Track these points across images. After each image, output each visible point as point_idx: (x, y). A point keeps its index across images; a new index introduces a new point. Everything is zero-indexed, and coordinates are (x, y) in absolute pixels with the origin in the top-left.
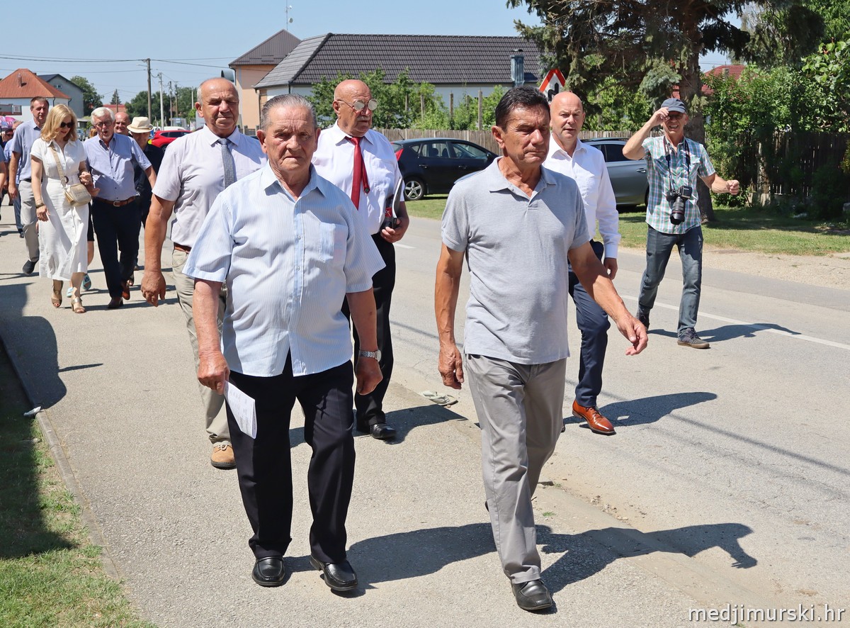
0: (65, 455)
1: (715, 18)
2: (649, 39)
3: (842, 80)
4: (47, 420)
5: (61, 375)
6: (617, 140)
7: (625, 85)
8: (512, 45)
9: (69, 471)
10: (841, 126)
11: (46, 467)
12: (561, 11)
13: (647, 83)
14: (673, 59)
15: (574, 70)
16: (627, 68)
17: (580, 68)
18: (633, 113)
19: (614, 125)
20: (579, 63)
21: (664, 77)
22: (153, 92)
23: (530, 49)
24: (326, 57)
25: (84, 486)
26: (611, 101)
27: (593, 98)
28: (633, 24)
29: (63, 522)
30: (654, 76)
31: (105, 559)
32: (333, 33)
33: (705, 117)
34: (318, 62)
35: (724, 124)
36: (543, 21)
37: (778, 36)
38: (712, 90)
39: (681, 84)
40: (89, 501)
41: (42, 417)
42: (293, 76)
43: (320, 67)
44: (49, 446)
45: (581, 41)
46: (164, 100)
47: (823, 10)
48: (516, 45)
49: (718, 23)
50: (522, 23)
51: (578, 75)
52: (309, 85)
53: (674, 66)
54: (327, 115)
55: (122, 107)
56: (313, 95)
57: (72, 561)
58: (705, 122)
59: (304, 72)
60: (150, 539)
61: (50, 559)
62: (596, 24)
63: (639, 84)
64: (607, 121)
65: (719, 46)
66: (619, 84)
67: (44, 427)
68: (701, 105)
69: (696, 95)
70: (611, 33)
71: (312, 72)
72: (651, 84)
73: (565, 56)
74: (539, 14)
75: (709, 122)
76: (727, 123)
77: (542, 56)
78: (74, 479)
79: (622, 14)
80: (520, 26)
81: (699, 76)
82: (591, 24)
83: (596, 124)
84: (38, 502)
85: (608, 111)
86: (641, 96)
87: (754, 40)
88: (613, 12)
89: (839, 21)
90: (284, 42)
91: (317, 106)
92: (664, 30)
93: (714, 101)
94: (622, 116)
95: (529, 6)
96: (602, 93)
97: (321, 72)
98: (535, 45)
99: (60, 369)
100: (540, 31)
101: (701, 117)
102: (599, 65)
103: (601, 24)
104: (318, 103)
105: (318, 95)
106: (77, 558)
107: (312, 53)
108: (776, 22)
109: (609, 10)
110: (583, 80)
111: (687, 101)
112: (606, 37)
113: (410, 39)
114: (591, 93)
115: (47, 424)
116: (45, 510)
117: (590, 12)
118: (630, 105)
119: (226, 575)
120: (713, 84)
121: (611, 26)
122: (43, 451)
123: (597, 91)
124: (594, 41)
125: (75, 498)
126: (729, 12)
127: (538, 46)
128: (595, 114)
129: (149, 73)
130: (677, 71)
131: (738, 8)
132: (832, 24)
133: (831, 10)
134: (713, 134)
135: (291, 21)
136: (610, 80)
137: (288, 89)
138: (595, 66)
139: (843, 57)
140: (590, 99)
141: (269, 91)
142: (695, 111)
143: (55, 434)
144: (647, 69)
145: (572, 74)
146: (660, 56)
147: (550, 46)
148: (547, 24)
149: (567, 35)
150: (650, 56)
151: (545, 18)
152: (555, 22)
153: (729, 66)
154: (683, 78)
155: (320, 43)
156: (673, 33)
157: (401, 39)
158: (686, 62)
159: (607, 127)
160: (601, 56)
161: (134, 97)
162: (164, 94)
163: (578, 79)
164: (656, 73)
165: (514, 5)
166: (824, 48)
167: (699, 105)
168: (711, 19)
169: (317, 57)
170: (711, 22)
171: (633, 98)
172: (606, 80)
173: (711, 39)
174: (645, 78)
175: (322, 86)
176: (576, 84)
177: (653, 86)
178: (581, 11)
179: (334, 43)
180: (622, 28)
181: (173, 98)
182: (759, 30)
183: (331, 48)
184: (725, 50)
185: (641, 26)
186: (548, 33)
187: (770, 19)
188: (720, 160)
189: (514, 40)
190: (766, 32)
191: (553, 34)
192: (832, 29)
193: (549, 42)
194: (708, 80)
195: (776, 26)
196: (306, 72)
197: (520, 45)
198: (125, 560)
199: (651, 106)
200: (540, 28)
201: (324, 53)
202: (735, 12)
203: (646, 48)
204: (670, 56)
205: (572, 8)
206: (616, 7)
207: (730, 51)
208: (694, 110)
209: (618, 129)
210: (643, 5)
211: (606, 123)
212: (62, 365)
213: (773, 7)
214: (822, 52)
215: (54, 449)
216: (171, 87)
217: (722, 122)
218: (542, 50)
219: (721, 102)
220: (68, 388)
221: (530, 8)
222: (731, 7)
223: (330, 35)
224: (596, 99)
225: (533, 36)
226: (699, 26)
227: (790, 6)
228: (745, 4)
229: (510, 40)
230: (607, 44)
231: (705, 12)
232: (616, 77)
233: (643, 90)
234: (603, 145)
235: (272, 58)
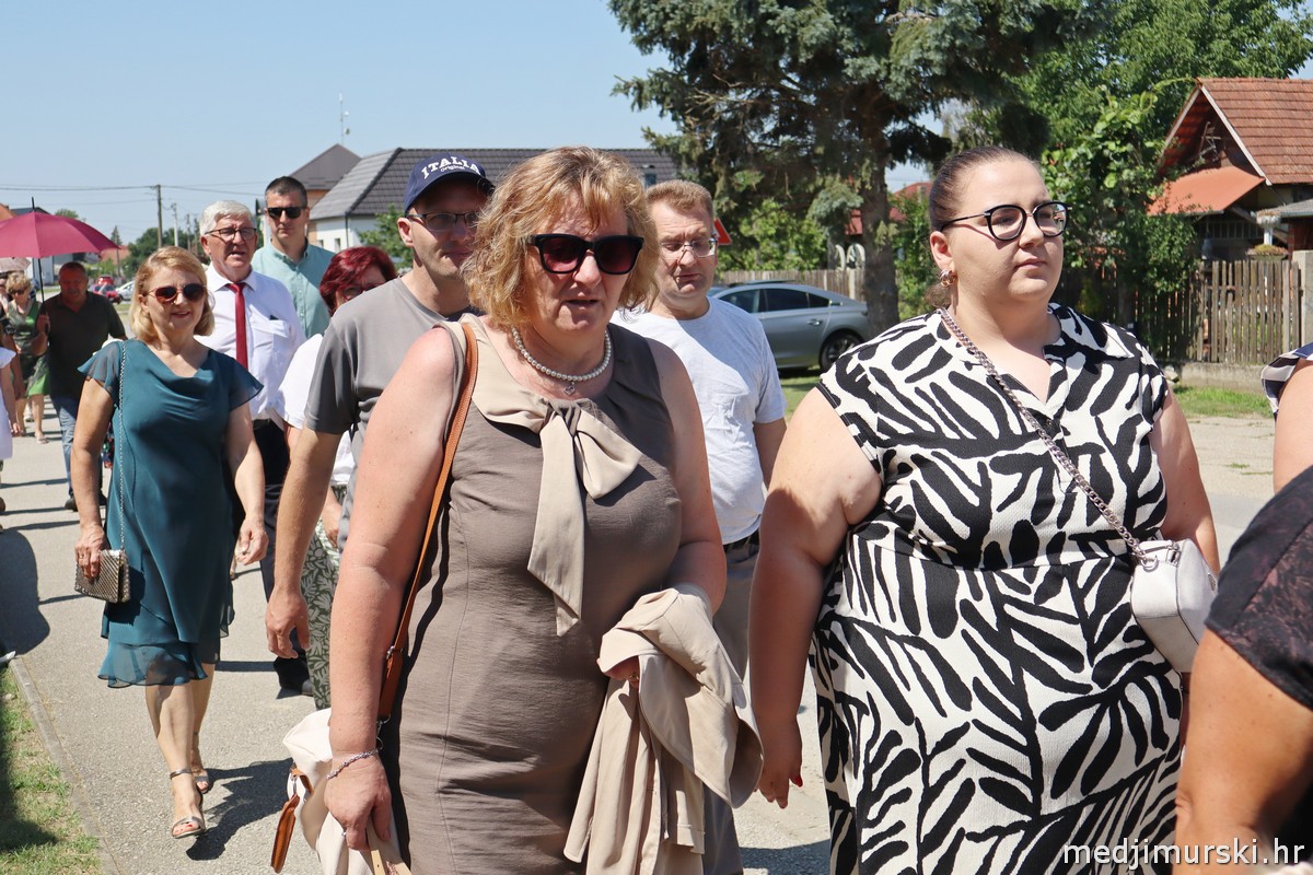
0: (49, 715)
1: (905, 120)
2: (820, 150)
3: (1074, 198)
4: (25, 670)
5: (43, 609)
6: (781, 282)
7: (790, 211)
8: (640, 159)
9: (54, 737)
10: (1075, 259)
11: (24, 732)
12: (703, 115)
13: (818, 207)
14: (853, 176)
15: (722, 191)
16: (791, 187)
17: (730, 190)
18: (801, 247)
19: (776, 263)
20: (728, 182)
21: (842, 199)
22: (166, 228)
23: (664, 165)
24: (394, 179)
25: (74, 757)
26: (772, 231)
27: (749, 227)
28: (798, 129)
29: (46, 806)
30: (827, 199)
31: (104, 854)
32: (404, 147)
33: (896, 250)
34: (384, 186)
35: (921, 259)
36: (679, 128)
37: (989, 142)
38: (904, 215)
39: (862, 208)
40: (80, 776)
41: (17, 665)
42: (351, 205)
43: (386, 192)
44: (26, 704)
45: (730, 154)
46: (179, 238)
47: (1048, 108)
48: (646, 159)
49: (910, 127)
50: (652, 131)
51: (727, 199)
52: (371, 216)
53: (853, 184)
54: (397, 255)
55: (124, 248)
56: (378, 229)
57: (58, 858)
58: (896, 258)
59: (365, 200)
60: (162, 826)
61: (29, 855)
62: (748, 132)
63: (807, 208)
64: (767, 258)
65: (912, 158)
66: (781, 209)
67: (21, 679)
68: (890, 235)
69: (882, 222)
70: (769, 143)
71: (376, 199)
72: (823, 209)
73: (709, 174)
74: (674, 119)
75: (901, 257)
76: (924, 258)
77: (679, 173)
78: (61, 748)
79: (783, 118)
80: (649, 135)
81: (886, 197)
82: (743, 131)
83: (753, 261)
84: (13, 780)
85: (768, 245)
86: (810, 225)
87: (957, 149)
88: (772, 115)
89: (1070, 121)
90: (339, 160)
91: (384, 244)
92: (840, 137)
93: (906, 230)
94: (788, 251)
95: (660, 108)
96: (759, 222)
97: (388, 199)
98: (669, 159)
99: (41, 600)
100: (675, 141)
101: (890, 251)
102: (754, 184)
103: (755, 131)
104: (385, 241)
105: (385, 230)
106: (64, 854)
107: (376, 174)
108: (985, 124)
109: (767, 112)
110: (733, 205)
111: (871, 230)
112: (762, 148)
113: (505, 154)
114: (745, 221)
115: (24, 675)
116: (22, 790)
117: (741, 115)
118: (796, 236)
119: (266, 872)
120: (906, 208)
121: (769, 133)
122: (19, 711)
123: (753, 218)
124: (746, 153)
125: (62, 774)
126: (923, 113)
127: (674, 161)
128: (749, 248)
129: (160, 204)
130: (857, 191)
131: (933, 107)
132: (1059, 124)
133: (1059, 107)
134: (907, 272)
135: (348, 132)
136: (770, 203)
137: (343, 222)
138: (749, 187)
139: (1075, 169)
140: (744, 229)
141: (319, 226)
142: (884, 243)
143: (35, 688)
144: (817, 190)
145: (719, 197)
146: (834, 172)
147: (689, 161)
148: (684, 132)
149: (711, 146)
150: (821, 171)
151: (682, 124)
152: (695, 130)
153: (926, 184)
154: (865, 200)
155: (386, 161)
156: (850, 142)
157: (494, 154)
158: (868, 179)
159: (767, 265)
160: (758, 173)
161: (140, 235)
162: (180, 232)
163: (727, 204)
164: (829, 195)
165: (640, 107)
166: (1049, 157)
167: (886, 235)
168: (901, 122)
169: (382, 179)
170: (901, 126)
171: (800, 227)
172: (764, 203)
173: (901, 148)
174: (815, 201)
175: (389, 217)
176: (724, 210)
177: (826, 211)
178: (729, 115)
179: (405, 160)
180: (784, 135)
181: (192, 237)
182: (963, 136)
183: (401, 167)
184: (919, 162)
185: (809, 133)
186: (687, 144)
187: (977, 120)
188: (917, 306)
189: (642, 153)
190: (973, 138)
191: (693, 145)
192: (1061, 133)
193: (688, 155)
194: (898, 202)
195: (987, 133)
196: (369, 199)
197: (651, 159)
198: (129, 856)
199: (823, 237)
200: (675, 137)
201: (391, 173)
202: (931, 113)
203: (814, 161)
204: (847, 173)
205: (717, 110)
206: (776, 108)
207: (926, 163)
208: (880, 241)
209: (783, 268)
210: (811, 106)
211: (766, 260)
212: (43, 594)
213: (982, 105)
214: (1047, 162)
215: (34, 709)
216: (188, 222)
217: (918, 256)
218: (679, 165)
219: (916, 230)
220: (52, 626)
221: (662, 112)
222: (925, 106)
223: (400, 151)
224: (752, 228)
225: (667, 148)
226: (885, 132)
227: (1003, 104)
228: (945, 102)
229: (638, 153)
230: (764, 156)
231: (893, 113)
232: (778, 200)
233: (813, 217)
234: (762, 290)
235: (322, 182)
